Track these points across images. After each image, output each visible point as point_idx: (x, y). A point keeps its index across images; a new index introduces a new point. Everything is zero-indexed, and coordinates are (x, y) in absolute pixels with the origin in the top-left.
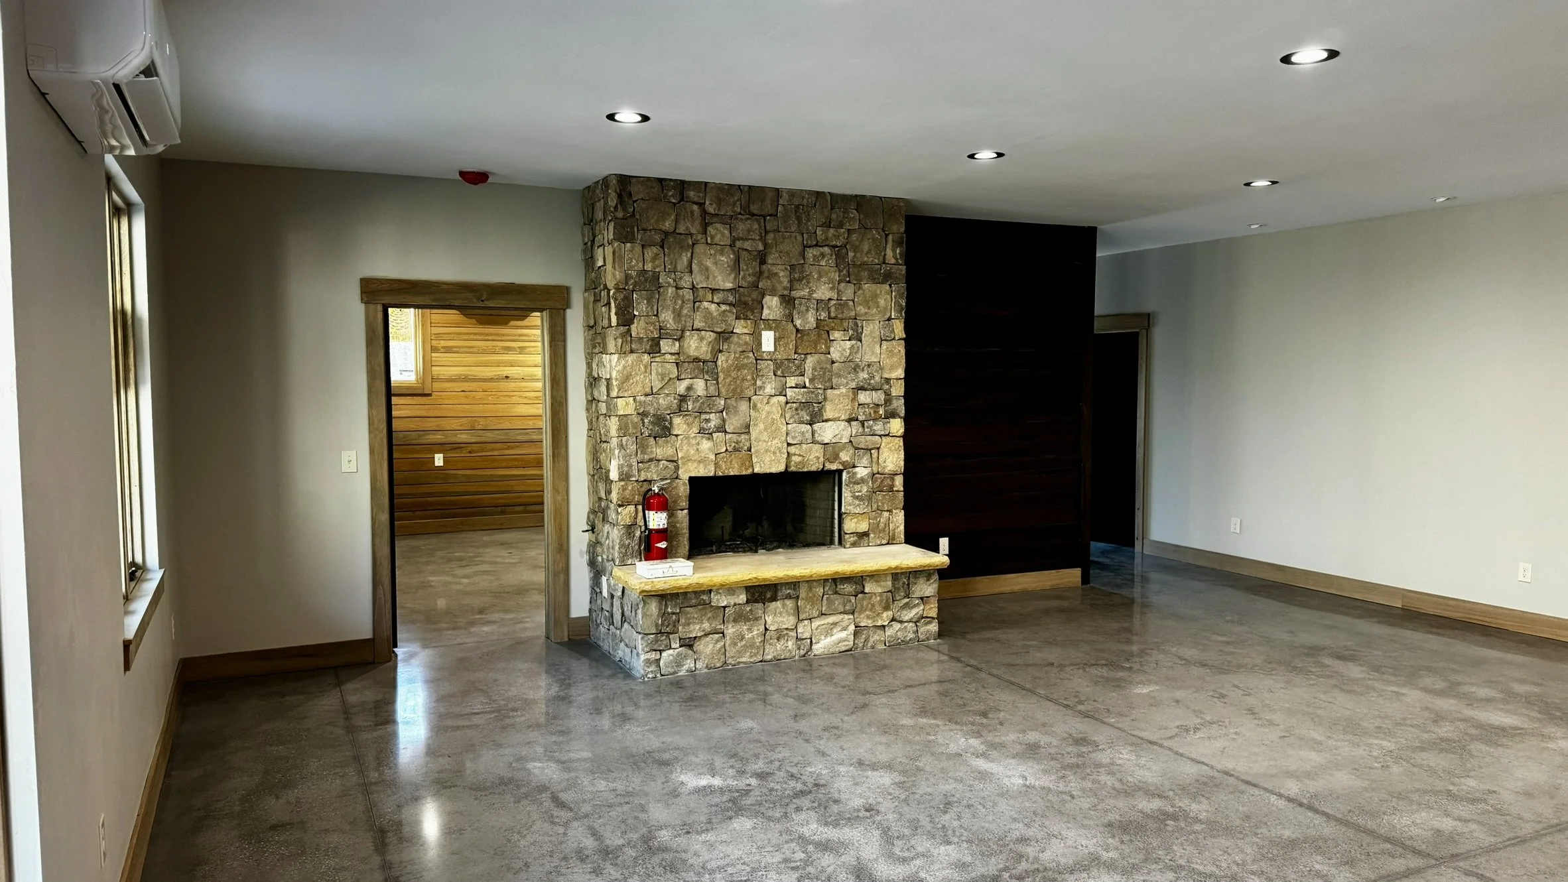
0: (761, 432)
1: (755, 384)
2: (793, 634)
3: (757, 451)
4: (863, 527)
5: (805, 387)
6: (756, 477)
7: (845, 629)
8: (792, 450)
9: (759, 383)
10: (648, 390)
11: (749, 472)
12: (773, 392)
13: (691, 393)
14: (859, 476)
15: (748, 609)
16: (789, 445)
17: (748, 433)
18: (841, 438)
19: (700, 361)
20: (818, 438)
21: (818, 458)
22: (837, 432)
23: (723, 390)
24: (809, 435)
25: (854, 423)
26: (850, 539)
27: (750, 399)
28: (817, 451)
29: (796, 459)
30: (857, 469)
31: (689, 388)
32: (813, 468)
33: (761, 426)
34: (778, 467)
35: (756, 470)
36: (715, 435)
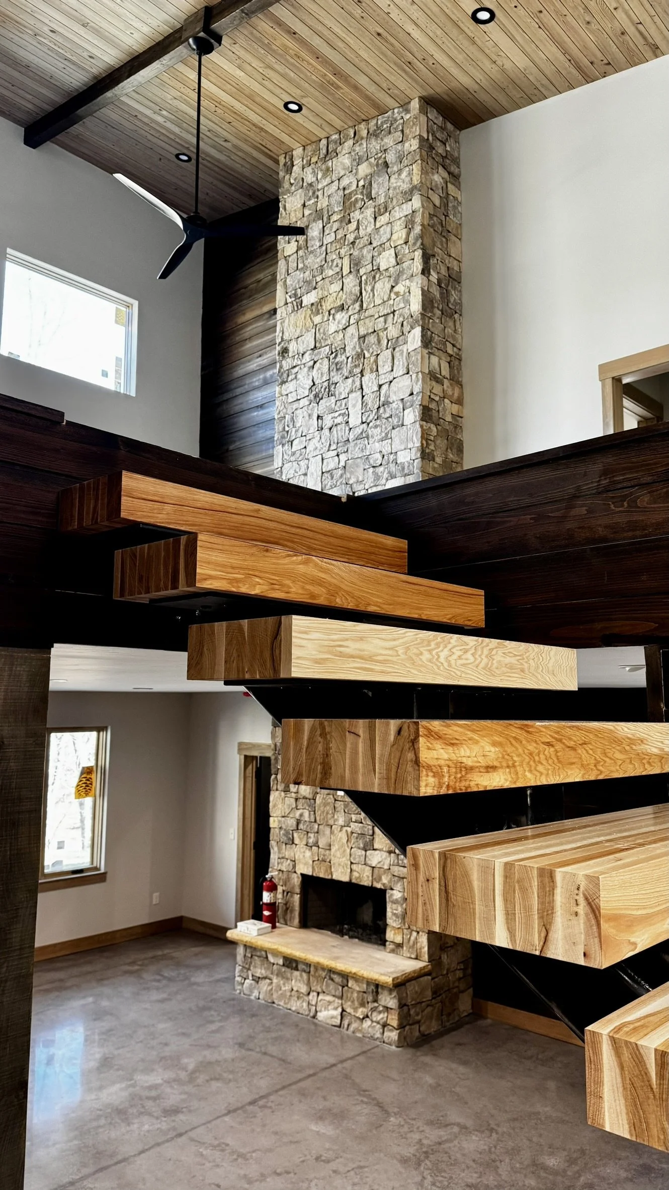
0: (336, 851)
1: (333, 817)
2: (306, 998)
3: (334, 864)
4: (398, 939)
5: (361, 823)
6: (332, 881)
7: (336, 1009)
8: (354, 867)
9: (336, 817)
10: (283, 815)
11: (330, 877)
12: (343, 824)
13: (302, 819)
14: (395, 897)
15: (283, 970)
16: (352, 863)
17: (330, 849)
18: (384, 864)
19: (306, 798)
20: (369, 862)
21: (368, 877)
22: (380, 860)
23: (318, 818)
24: (363, 859)
25: (392, 855)
26: (390, 946)
27: (332, 826)
28: (367, 872)
29: (355, 874)
30: (394, 892)
31: (301, 815)
32: (366, 884)
33: (337, 847)
34: (345, 878)
35: (334, 877)
36: (313, 848)
